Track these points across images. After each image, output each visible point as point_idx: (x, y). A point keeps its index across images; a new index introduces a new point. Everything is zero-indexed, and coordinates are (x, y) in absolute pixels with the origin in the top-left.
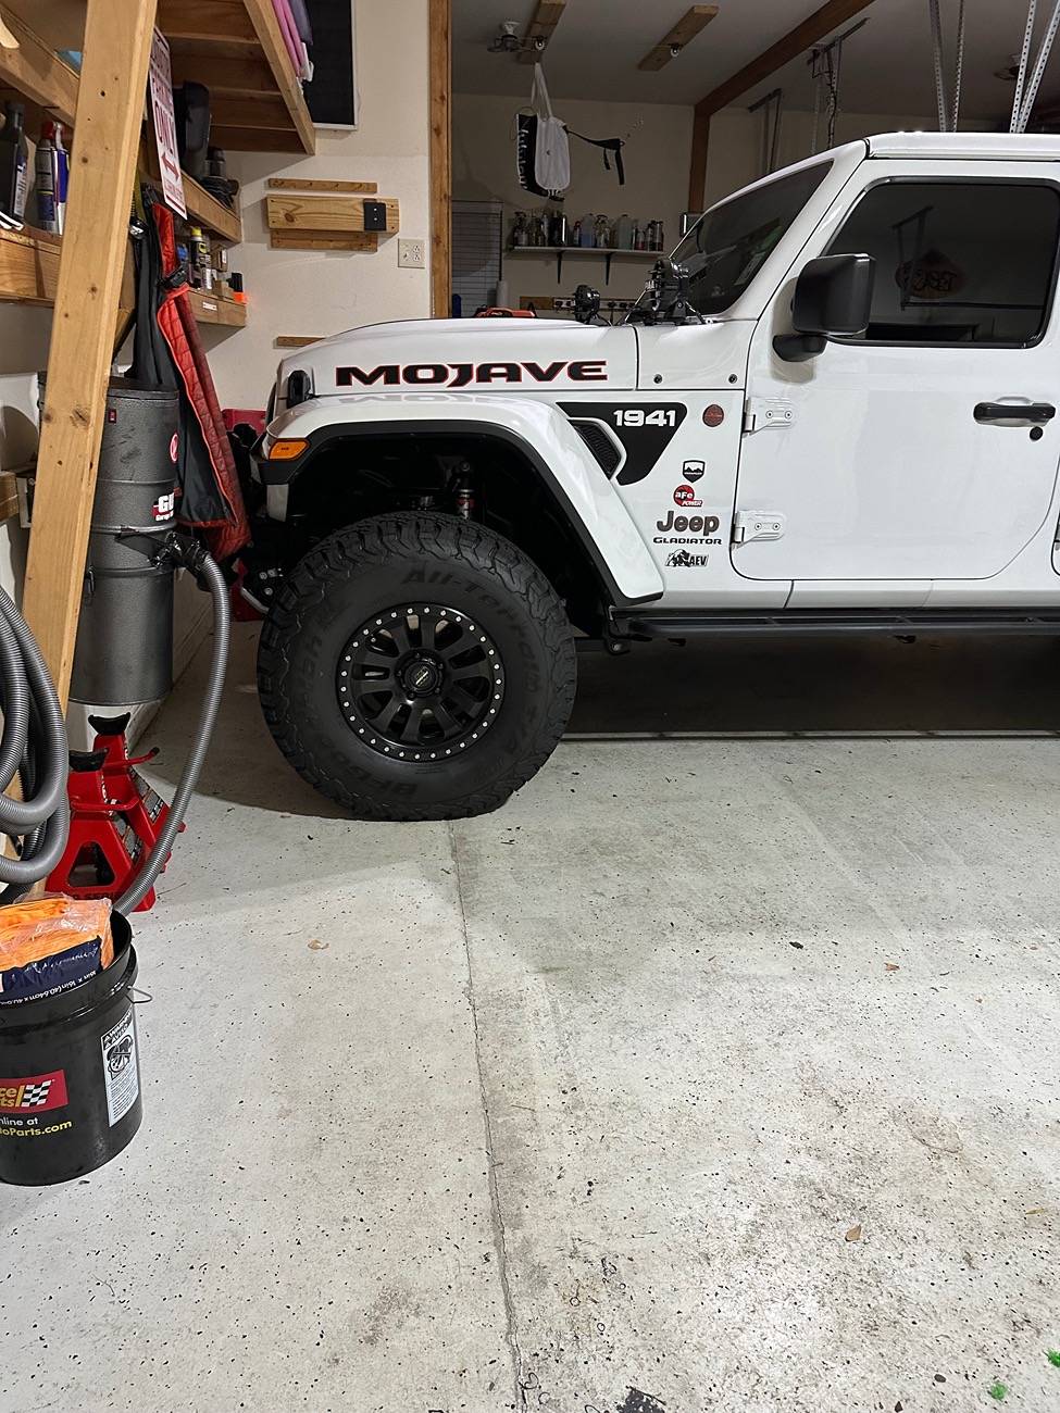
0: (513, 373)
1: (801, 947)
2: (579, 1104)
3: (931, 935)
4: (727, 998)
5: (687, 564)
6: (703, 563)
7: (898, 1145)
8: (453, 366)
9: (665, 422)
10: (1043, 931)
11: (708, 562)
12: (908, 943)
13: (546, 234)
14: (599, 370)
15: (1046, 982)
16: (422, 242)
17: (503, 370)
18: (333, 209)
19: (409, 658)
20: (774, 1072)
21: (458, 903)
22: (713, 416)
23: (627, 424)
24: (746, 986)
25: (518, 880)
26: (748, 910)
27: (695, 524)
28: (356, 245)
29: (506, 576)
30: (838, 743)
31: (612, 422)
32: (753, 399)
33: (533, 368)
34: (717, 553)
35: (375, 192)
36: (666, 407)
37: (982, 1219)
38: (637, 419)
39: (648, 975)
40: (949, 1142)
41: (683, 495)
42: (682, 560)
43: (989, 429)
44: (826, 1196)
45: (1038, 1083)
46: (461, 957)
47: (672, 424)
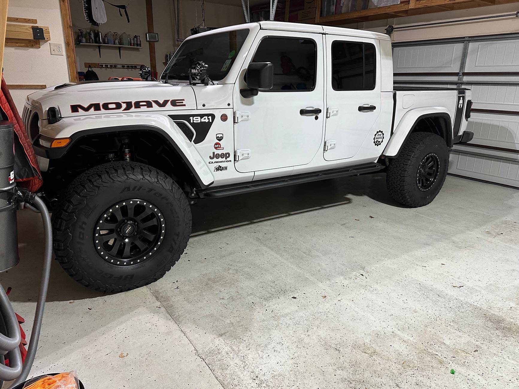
0: (149, 104)
1: (296, 298)
2: (262, 382)
3: (328, 282)
4: (285, 324)
5: (221, 170)
6: (226, 169)
7: (360, 356)
8: (124, 103)
9: (208, 120)
10: (355, 273)
11: (228, 168)
12: (324, 287)
13: (93, 38)
14: (182, 103)
15: (365, 289)
16: (61, 45)
17: (145, 103)
18: (17, 29)
19: (123, 223)
20: (313, 345)
21: (171, 319)
22: (224, 118)
23: (194, 122)
24: (288, 318)
25: (190, 303)
26: (273, 290)
27: (223, 155)
28: (30, 45)
29: (163, 184)
30: (265, 222)
31: (189, 121)
32: (237, 112)
33: (157, 102)
34: (230, 165)
35: (37, 23)
36: (208, 115)
37: (393, 371)
38: (198, 120)
39: (255, 324)
40: (371, 350)
41: (217, 146)
42: (219, 169)
43: (305, 118)
44: (352, 382)
45: (381, 322)
46: (186, 341)
47: (211, 121)
